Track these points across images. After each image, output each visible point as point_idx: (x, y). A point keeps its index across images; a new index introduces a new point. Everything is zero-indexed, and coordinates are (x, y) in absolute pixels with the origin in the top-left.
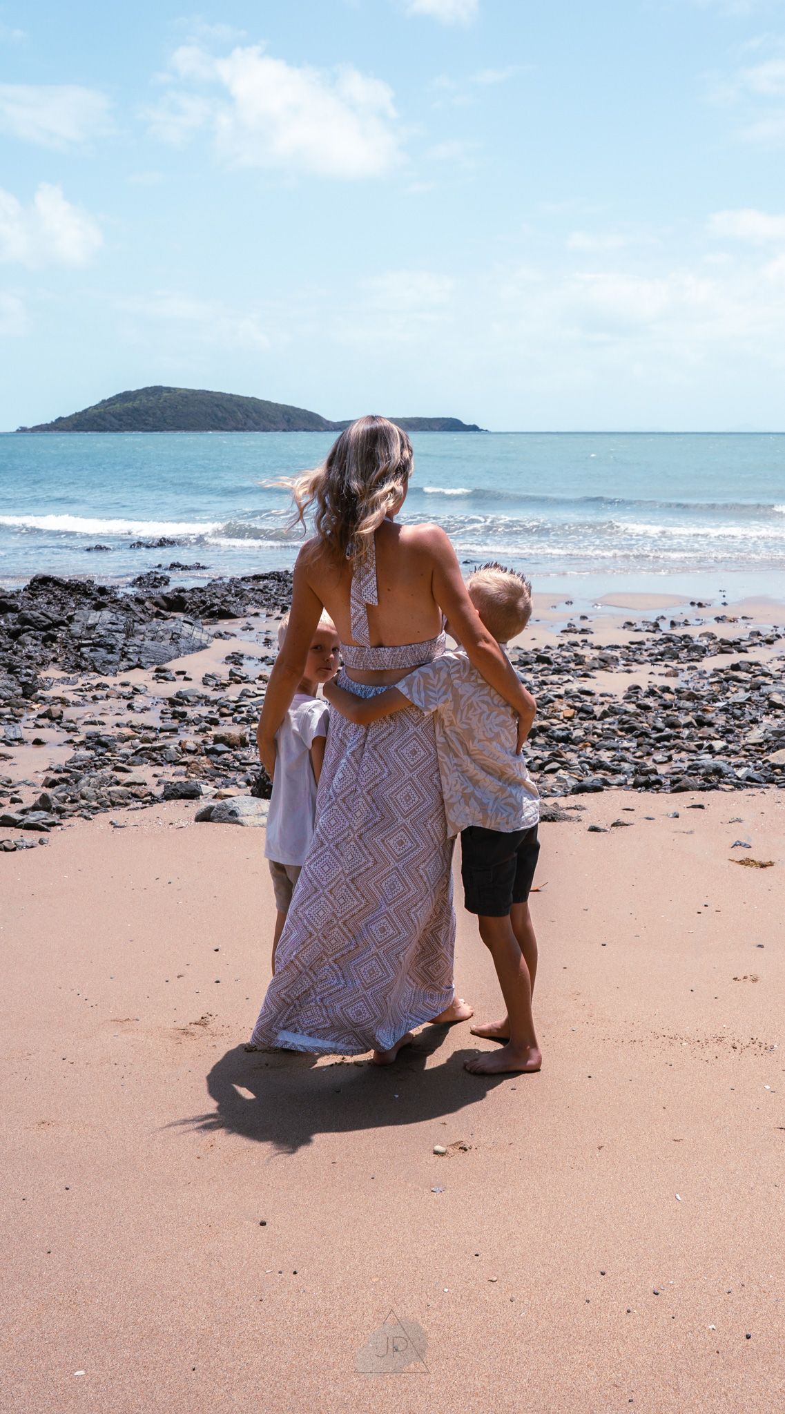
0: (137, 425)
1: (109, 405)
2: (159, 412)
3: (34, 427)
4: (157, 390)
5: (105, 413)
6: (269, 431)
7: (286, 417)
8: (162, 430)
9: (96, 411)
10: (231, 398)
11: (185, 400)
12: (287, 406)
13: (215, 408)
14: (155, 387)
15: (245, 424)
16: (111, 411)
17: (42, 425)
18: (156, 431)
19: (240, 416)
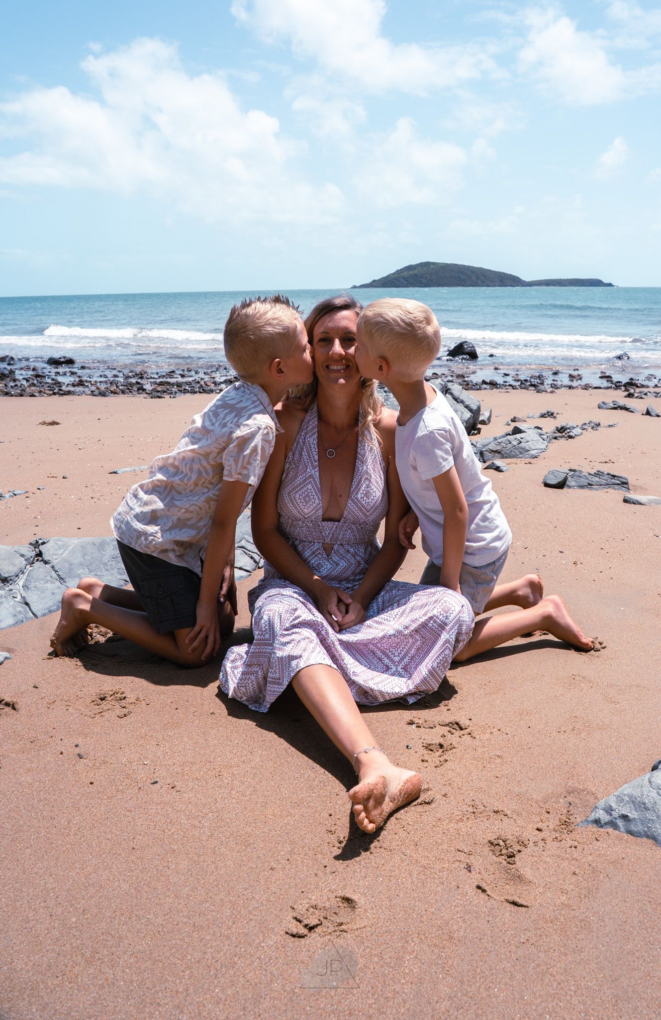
0: (416, 284)
1: (401, 273)
2: (428, 277)
4: (427, 264)
5: (399, 277)
6: (490, 286)
7: (500, 278)
8: (430, 287)
9: (394, 276)
10: (469, 268)
11: (443, 269)
12: (500, 272)
13: (459, 274)
14: (426, 262)
15: (477, 283)
16: (403, 276)
17: (365, 284)
18: (426, 287)
19: (474, 278)
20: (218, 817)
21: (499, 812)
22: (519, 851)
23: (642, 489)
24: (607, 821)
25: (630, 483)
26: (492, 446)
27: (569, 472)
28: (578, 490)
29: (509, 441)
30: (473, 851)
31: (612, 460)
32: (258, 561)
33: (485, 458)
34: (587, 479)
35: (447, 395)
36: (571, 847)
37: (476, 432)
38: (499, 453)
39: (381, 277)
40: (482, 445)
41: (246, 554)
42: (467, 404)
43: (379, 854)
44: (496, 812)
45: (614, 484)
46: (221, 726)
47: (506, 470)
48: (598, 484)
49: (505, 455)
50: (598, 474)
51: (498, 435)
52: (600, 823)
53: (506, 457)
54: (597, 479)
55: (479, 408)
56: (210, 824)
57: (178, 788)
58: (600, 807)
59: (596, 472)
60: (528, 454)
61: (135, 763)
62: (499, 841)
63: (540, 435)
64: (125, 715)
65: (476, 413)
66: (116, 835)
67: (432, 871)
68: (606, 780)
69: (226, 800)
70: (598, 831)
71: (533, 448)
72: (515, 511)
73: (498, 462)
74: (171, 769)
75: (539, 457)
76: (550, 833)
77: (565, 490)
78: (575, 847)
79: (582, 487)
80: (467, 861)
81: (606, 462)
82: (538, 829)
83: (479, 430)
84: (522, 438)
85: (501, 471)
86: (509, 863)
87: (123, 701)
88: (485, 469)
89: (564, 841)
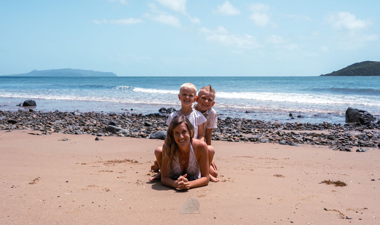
0: (360, 74)
1: (351, 67)
2: (368, 69)
3: (325, 75)
5: (349, 70)
8: (369, 76)
9: (346, 69)
11: (378, 65)
14: (367, 61)
16: (352, 69)
17: (328, 74)
18: (367, 76)
39: (338, 70)
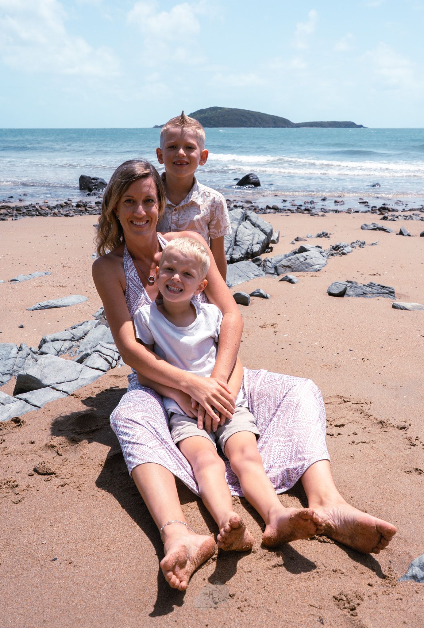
2: (216, 119)
4: (215, 109)
6: (266, 127)
7: (274, 121)
8: (218, 127)
10: (249, 112)
11: (228, 113)
12: (274, 116)
13: (242, 117)
14: (214, 107)
15: (255, 124)
18: (215, 127)
19: (253, 120)
20: (112, 587)
21: (337, 571)
22: (359, 604)
23: (406, 297)
24: (422, 576)
25: (395, 292)
26: (284, 262)
27: (347, 283)
28: (355, 298)
29: (297, 258)
30: (322, 605)
31: (379, 273)
32: (111, 362)
33: (279, 271)
34: (362, 289)
35: (247, 221)
36: (397, 599)
37: (269, 250)
38: (290, 267)
40: (276, 261)
41: (102, 357)
42: (262, 228)
43: (248, 612)
44: (335, 571)
45: (384, 293)
46: (102, 506)
47: (297, 282)
48: (371, 293)
49: (295, 269)
50: (371, 285)
51: (288, 253)
52: (417, 578)
53: (295, 271)
54: (370, 289)
55: (272, 231)
56: (107, 593)
57: (75, 563)
58: (415, 565)
59: (369, 283)
60: (312, 268)
61: (35, 543)
62: (342, 596)
63: (321, 252)
64: (20, 501)
65: (269, 235)
66: (28, 610)
67: (293, 624)
68: (416, 541)
69: (117, 571)
70: (417, 585)
71: (316, 264)
72: (309, 316)
73: (291, 276)
74: (66, 546)
75: (321, 271)
76: (379, 587)
77: (345, 298)
78: (401, 599)
79: (358, 295)
80: (319, 614)
81: (374, 275)
82: (369, 585)
83: (271, 249)
84: (307, 256)
85: (293, 283)
86: (352, 615)
87: (16, 488)
88: (280, 281)
89: (391, 594)
